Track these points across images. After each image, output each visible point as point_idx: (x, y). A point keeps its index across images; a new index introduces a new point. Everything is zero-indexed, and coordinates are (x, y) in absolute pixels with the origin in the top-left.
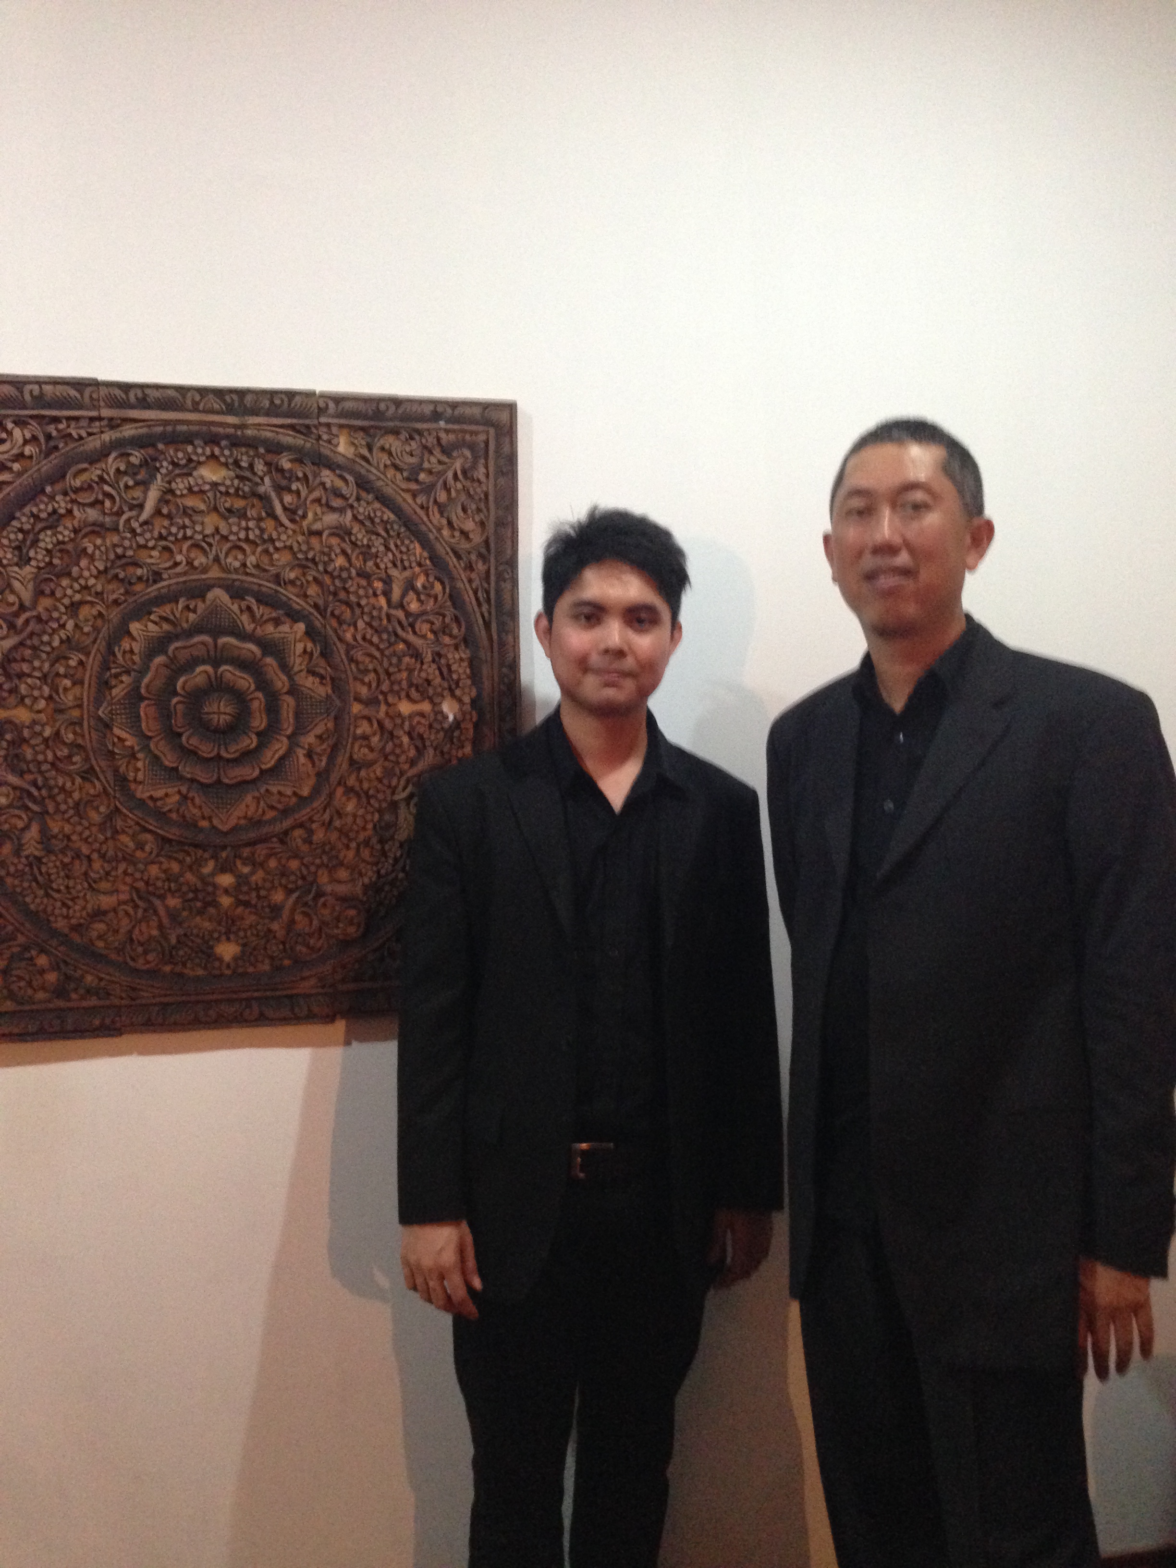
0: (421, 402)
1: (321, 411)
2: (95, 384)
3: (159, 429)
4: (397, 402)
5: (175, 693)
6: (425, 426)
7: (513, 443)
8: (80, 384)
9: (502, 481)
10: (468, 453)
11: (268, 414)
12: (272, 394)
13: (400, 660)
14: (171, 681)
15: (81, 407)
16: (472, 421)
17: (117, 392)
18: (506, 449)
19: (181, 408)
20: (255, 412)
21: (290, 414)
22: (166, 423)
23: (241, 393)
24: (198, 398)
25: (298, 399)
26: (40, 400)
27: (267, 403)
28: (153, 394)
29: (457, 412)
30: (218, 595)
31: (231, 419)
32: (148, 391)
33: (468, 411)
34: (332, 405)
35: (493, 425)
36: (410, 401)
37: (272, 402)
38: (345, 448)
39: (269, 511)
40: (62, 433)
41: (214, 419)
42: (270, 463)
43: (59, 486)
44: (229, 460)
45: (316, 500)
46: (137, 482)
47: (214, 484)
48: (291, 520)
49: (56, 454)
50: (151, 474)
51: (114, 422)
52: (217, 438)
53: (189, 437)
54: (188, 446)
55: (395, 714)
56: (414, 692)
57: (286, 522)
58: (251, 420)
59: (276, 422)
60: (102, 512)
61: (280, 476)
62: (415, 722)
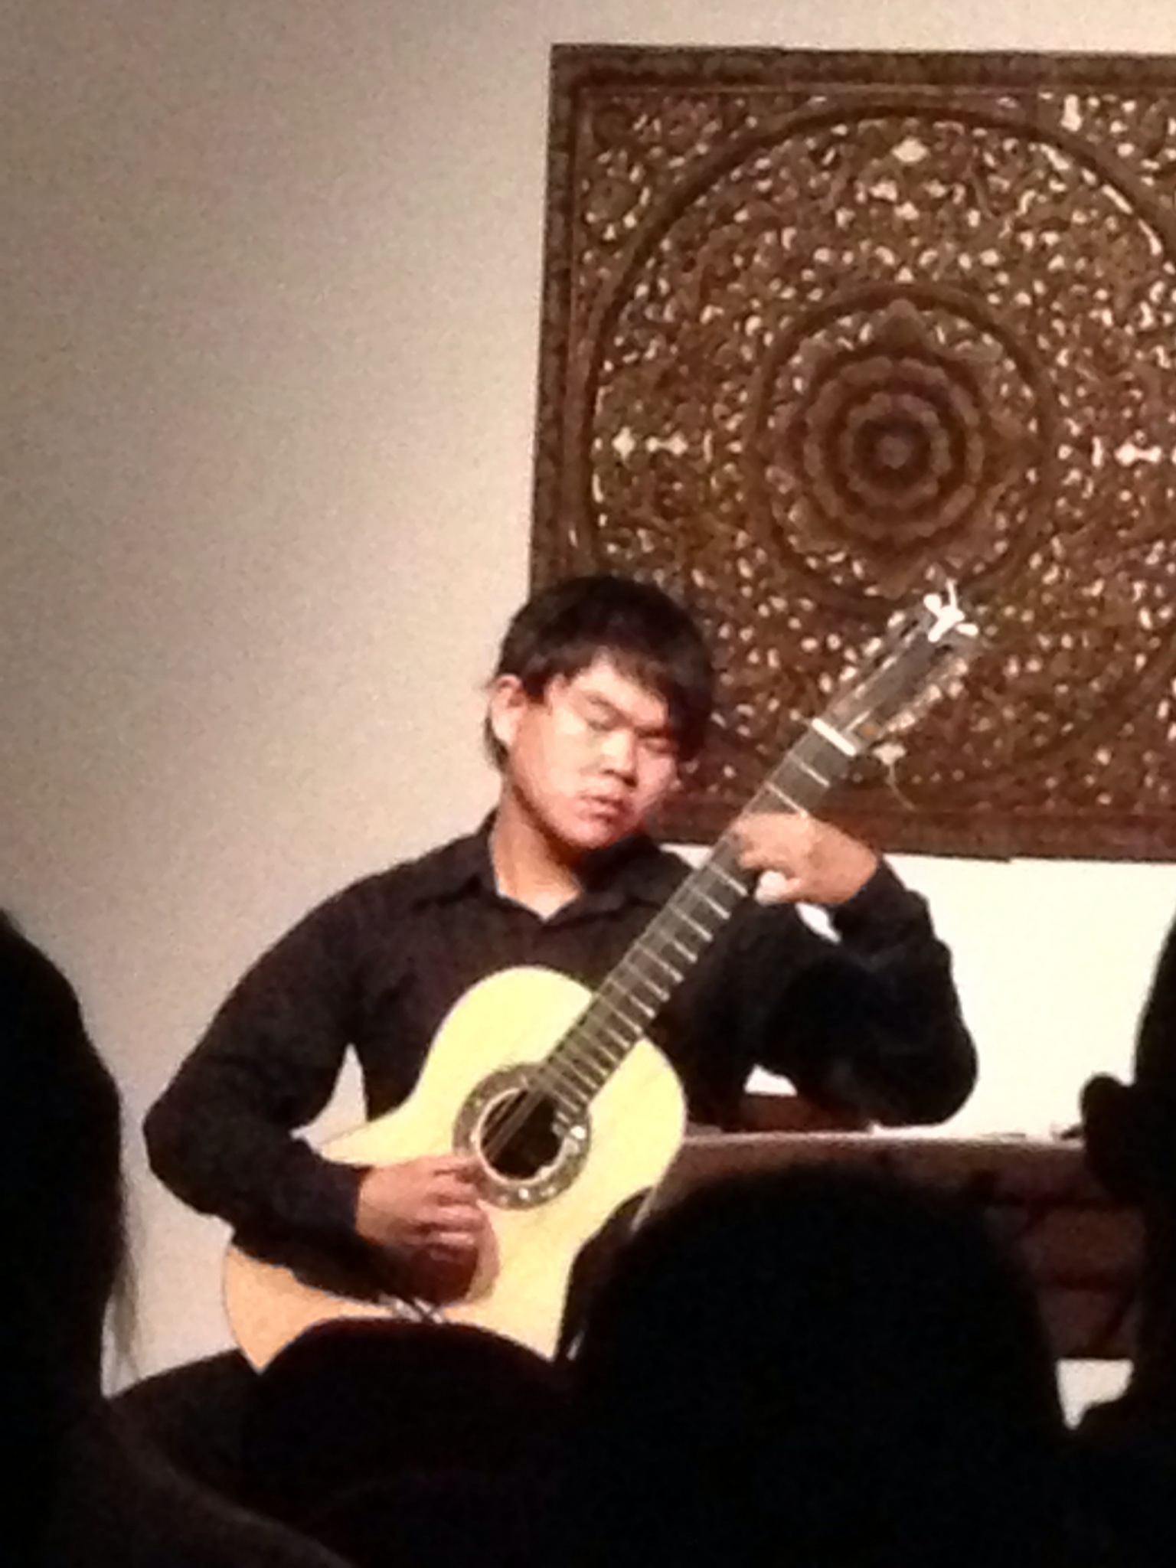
1: (1047, 75)
3: (851, 104)
4: (1136, 60)
5: (845, 429)
6: (1169, 90)
14: (842, 413)
20: (961, 81)
21: (1007, 81)
22: (856, 97)
24: (896, 66)
26: (722, 75)
27: (979, 69)
30: (903, 307)
34: (1055, 68)
36: (1151, 59)
37: (985, 67)
38: (1072, 120)
39: (970, 202)
40: (743, 116)
41: (915, 88)
42: (980, 142)
43: (736, 173)
44: (928, 140)
45: (1028, 187)
46: (825, 168)
47: (908, 170)
48: (997, 213)
49: (735, 135)
50: (837, 159)
51: (800, 99)
52: (912, 112)
53: (880, 113)
54: (879, 123)
55: (1111, 462)
56: (1140, 435)
57: (990, 215)
58: (961, 90)
59: (985, 91)
60: (781, 208)
61: (990, 160)
62: (1138, 474)
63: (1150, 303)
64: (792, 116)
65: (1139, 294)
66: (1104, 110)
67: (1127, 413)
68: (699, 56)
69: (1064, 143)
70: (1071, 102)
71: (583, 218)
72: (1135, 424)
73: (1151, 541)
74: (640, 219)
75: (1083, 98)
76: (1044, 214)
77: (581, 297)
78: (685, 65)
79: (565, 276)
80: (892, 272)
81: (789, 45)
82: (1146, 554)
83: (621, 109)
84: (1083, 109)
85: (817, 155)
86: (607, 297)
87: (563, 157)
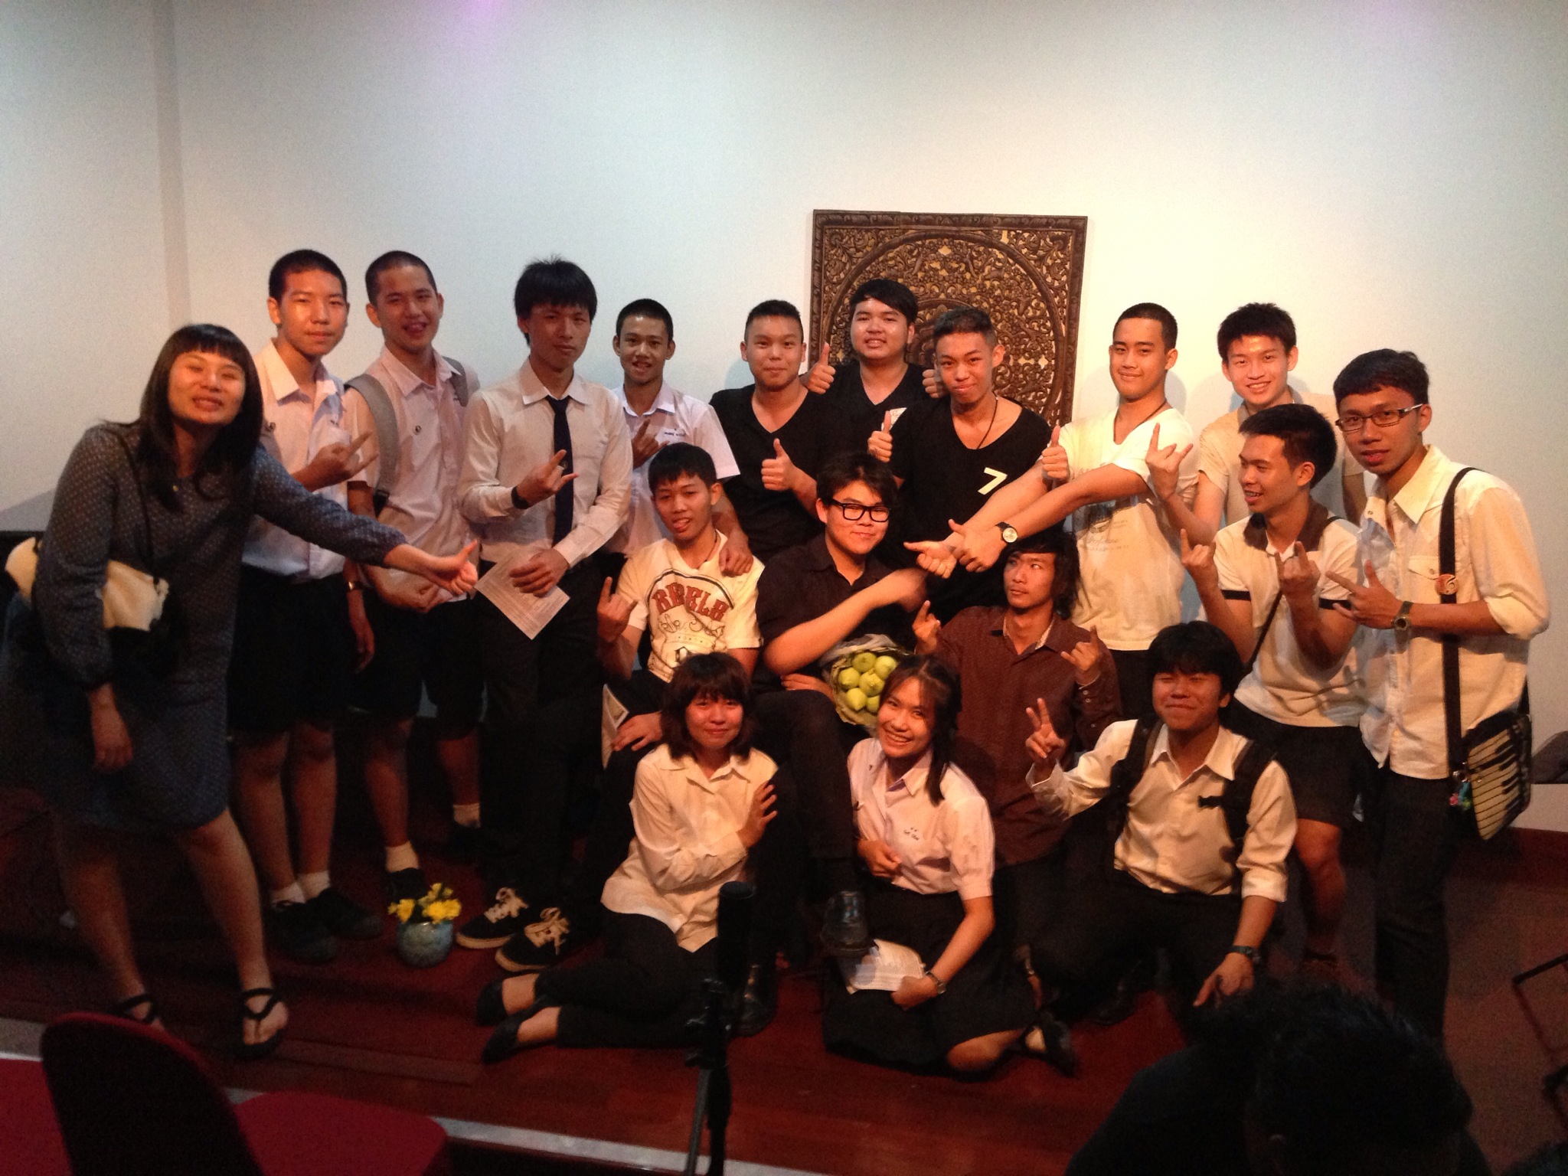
0: (1041, 217)
1: (995, 223)
2: (899, 214)
3: (924, 233)
4: (1030, 218)
5: (921, 350)
6: (1042, 229)
7: (1084, 238)
8: (893, 215)
9: (1077, 255)
10: (1060, 241)
11: (971, 225)
12: (973, 216)
13: (1020, 340)
14: (920, 344)
15: (892, 225)
16: (1065, 226)
17: (907, 218)
18: (1080, 239)
19: (934, 224)
20: (964, 225)
21: (981, 225)
22: (926, 231)
23: (960, 216)
24: (941, 219)
25: (984, 219)
26: (876, 222)
27: (971, 220)
28: (922, 218)
29: (1059, 221)
30: (942, 307)
31: (954, 229)
32: (921, 217)
33: (1063, 221)
34: (1000, 220)
35: (1073, 229)
36: (1035, 217)
37: (973, 220)
38: (1005, 240)
39: (967, 270)
40: (884, 236)
41: (947, 228)
42: (970, 247)
43: (881, 259)
44: (952, 246)
45: (989, 265)
46: (913, 257)
47: (945, 258)
48: (977, 273)
49: (880, 245)
50: (919, 253)
51: (905, 231)
52: (948, 237)
53: (936, 237)
54: (935, 241)
55: (1016, 365)
56: (1027, 355)
57: (975, 275)
58: (964, 228)
59: (974, 229)
60: (898, 271)
61: (974, 253)
62: (1026, 368)
63: (1032, 307)
64: (902, 237)
65: (1028, 304)
66: (1017, 236)
67: (1023, 347)
68: (867, 214)
69: (1002, 248)
70: (1005, 233)
71: (825, 274)
72: (1025, 351)
73: (1031, 392)
74: (846, 275)
75: (1009, 231)
76: (995, 274)
77: (825, 302)
78: (864, 218)
79: (819, 295)
80: (938, 295)
81: (902, 211)
82: (1028, 397)
83: (841, 234)
84: (1009, 236)
85: (911, 252)
86: (835, 303)
87: (818, 251)
